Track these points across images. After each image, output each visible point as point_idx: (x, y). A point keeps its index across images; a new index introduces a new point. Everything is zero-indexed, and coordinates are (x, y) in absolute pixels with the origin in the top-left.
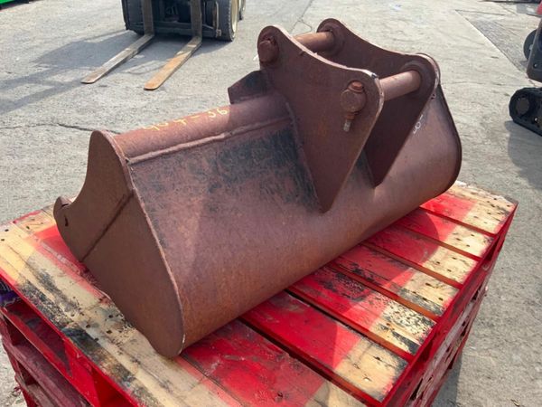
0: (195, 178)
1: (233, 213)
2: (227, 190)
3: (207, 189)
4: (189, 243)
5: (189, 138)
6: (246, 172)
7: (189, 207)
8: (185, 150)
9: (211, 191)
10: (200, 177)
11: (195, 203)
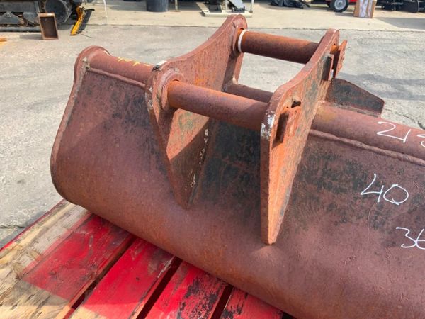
0: (110, 101)
1: (115, 141)
2: (123, 123)
3: (112, 113)
4: (79, 135)
5: (126, 74)
6: (144, 121)
7: (95, 115)
8: (118, 80)
9: (113, 116)
10: (114, 102)
11: (100, 116)
